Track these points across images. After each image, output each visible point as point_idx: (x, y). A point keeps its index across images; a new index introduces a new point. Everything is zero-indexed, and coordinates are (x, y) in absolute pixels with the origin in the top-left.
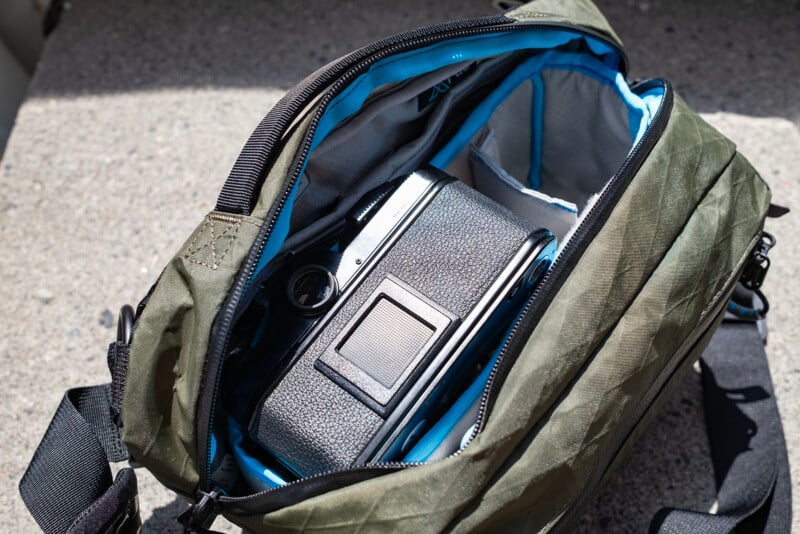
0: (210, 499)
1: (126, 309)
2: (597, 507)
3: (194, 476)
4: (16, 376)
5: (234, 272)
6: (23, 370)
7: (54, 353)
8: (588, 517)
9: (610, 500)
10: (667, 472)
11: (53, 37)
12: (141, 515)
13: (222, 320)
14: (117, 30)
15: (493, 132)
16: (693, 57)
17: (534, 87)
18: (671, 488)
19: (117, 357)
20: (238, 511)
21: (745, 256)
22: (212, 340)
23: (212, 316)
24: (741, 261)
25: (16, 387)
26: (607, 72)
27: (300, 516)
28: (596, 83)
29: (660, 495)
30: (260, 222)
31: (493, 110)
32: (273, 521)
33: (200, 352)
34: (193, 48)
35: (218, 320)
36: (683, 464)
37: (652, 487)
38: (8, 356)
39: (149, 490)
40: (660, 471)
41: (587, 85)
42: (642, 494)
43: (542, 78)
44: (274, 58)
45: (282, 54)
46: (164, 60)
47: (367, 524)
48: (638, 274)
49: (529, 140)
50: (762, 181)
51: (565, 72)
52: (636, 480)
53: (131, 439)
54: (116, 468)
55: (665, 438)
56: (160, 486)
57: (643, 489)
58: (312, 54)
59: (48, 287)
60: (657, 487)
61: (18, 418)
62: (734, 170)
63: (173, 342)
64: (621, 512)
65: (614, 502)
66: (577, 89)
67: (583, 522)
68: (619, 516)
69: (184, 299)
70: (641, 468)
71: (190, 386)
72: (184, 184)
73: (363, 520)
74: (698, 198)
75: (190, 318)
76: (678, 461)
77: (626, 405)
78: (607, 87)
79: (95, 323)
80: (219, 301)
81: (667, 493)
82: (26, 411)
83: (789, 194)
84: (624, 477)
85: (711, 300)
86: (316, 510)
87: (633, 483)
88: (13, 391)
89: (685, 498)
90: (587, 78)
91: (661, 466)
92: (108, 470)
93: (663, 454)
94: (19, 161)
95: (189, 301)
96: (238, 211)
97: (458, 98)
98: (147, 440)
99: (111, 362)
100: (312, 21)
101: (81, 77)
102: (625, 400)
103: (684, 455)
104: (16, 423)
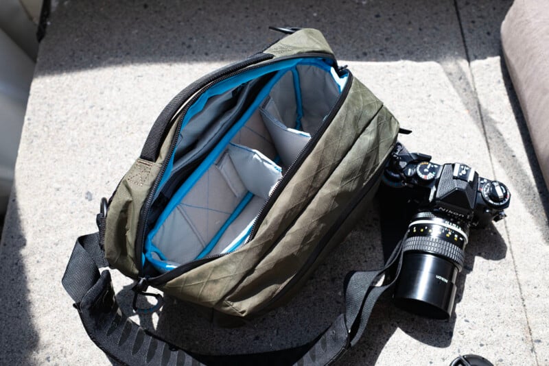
0: (144, 280)
1: (104, 200)
2: (330, 272)
3: (136, 271)
4: (47, 227)
5: (149, 187)
6: (51, 225)
7: (65, 215)
8: (325, 278)
9: (336, 269)
10: (364, 254)
11: (43, 42)
12: (115, 289)
13: (145, 208)
14: (77, 37)
15: (272, 99)
16: (389, 32)
17: (293, 74)
18: (366, 261)
19: (100, 220)
20: (157, 283)
21: (386, 156)
22: (141, 217)
23: (141, 206)
24: (384, 158)
25: (48, 233)
26: (327, 67)
27: (180, 281)
28: (323, 71)
29: (361, 265)
30: (161, 166)
31: (271, 88)
32: (170, 284)
33: (136, 221)
34: (119, 44)
35: (143, 208)
36: (372, 250)
37: (356, 262)
38: (43, 218)
39: (117, 277)
40: (360, 253)
41: (318, 71)
42: (351, 265)
43: (296, 69)
44: (163, 47)
45: (167, 44)
46: (104, 52)
47: (208, 282)
48: (327, 171)
49: (294, 97)
50: (396, 120)
51: (308, 66)
52: (349, 258)
53: (109, 257)
54: (101, 270)
55: (364, 238)
56: (123, 276)
57: (352, 263)
58: (184, 44)
59: (57, 181)
60: (359, 261)
61: (52, 248)
62: (379, 117)
63: (124, 216)
64: (341, 274)
65: (338, 269)
66: (314, 73)
67: (324, 280)
68: (340, 276)
69: (128, 198)
70: (352, 253)
71: (132, 235)
72: (121, 122)
73: (206, 280)
74: (360, 132)
75: (131, 206)
76: (370, 249)
77: (323, 228)
78: (328, 73)
79: (83, 199)
80: (143, 200)
81: (363, 264)
82: (54, 244)
83: (435, 107)
84: (343, 258)
85: (368, 178)
86: (187, 278)
87: (348, 260)
88: (47, 235)
89: (372, 266)
90: (318, 69)
91: (361, 251)
92: (98, 271)
93: (363, 246)
94: (34, 115)
95: (131, 199)
96: (151, 160)
97: (252, 85)
98: (116, 256)
99: (98, 222)
100: (182, 24)
101: (61, 65)
102: (322, 225)
103: (372, 246)
104: (51, 250)
